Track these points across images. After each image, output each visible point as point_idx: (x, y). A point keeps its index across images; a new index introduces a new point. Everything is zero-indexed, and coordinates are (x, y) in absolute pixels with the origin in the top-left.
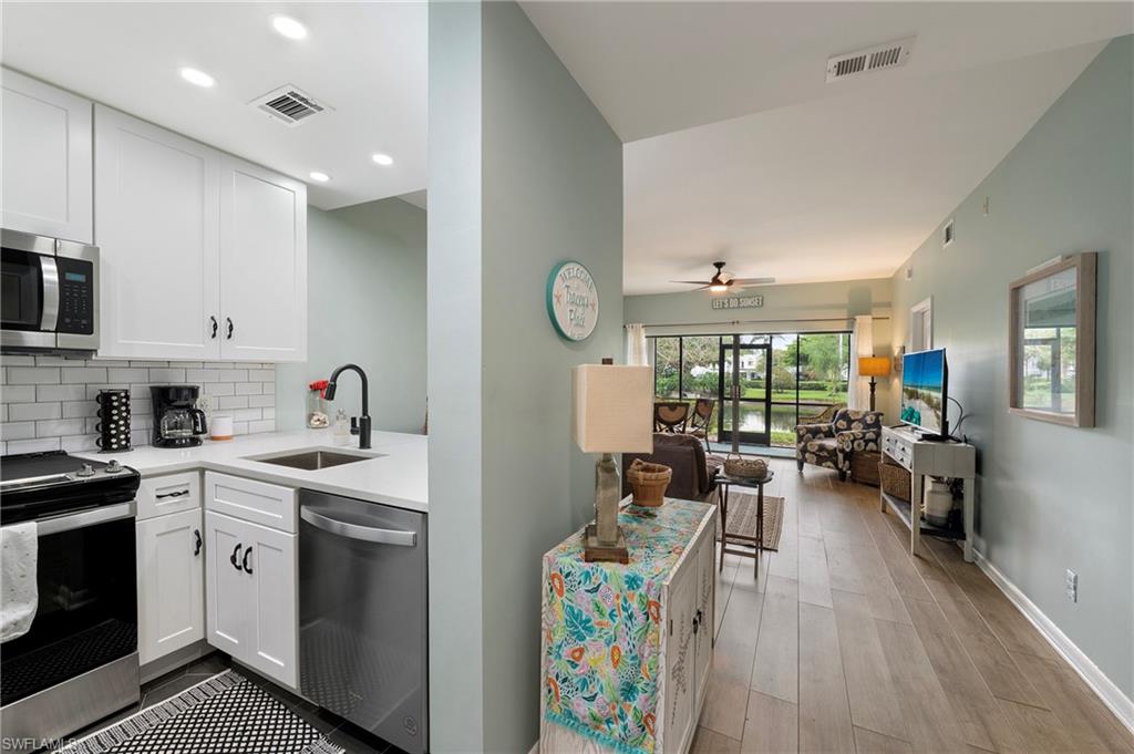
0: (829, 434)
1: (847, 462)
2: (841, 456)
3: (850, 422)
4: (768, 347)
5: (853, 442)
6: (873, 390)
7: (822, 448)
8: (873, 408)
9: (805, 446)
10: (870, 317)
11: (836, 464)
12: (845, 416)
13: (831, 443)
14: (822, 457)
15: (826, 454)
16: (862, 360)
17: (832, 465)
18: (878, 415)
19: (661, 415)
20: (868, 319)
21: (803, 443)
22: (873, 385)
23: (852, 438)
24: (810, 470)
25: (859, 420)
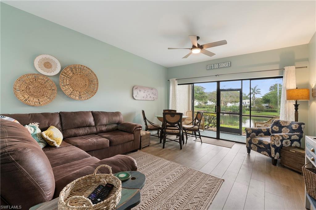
0: (267, 133)
1: (278, 154)
2: (273, 149)
3: (281, 127)
4: (241, 90)
5: (282, 141)
6: (296, 109)
7: (260, 142)
8: (296, 119)
9: (251, 140)
10: (294, 67)
11: (270, 154)
12: (277, 123)
13: (267, 140)
14: (262, 148)
15: (263, 146)
16: (288, 91)
17: (267, 154)
18: (300, 124)
19: (167, 119)
20: (293, 68)
21: (249, 138)
22: (296, 106)
23: (281, 138)
24: (255, 154)
25: (287, 127)
